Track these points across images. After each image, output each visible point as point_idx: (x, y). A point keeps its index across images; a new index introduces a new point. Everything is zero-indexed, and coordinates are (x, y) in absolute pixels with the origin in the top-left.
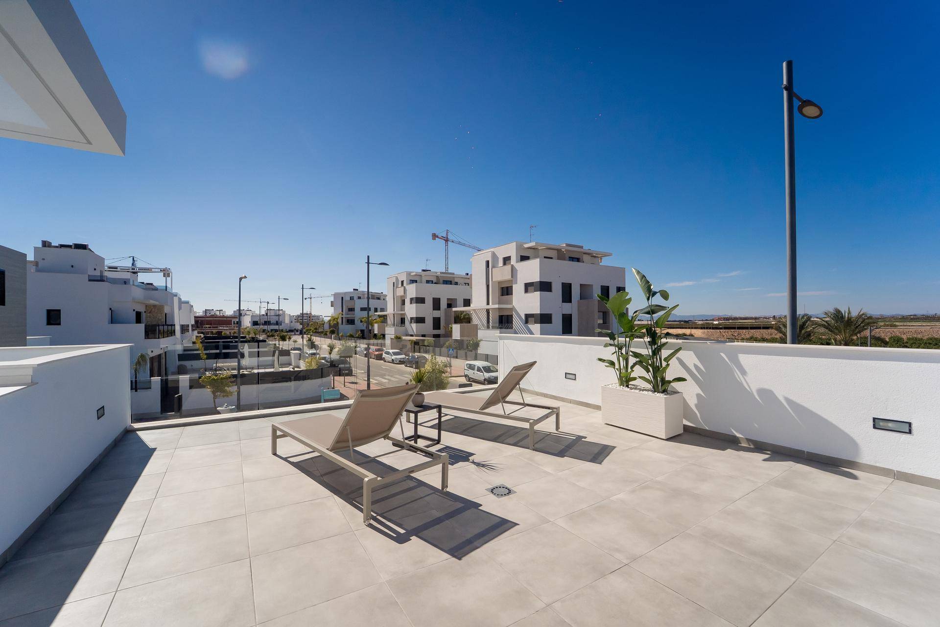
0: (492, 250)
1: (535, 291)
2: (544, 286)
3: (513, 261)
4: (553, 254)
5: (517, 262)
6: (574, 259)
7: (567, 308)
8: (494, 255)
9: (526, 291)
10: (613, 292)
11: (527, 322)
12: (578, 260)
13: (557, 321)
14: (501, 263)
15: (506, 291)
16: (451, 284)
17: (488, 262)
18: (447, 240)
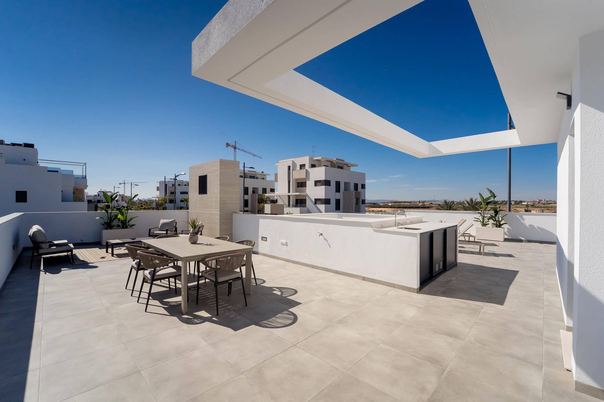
0: (292, 159)
1: (322, 185)
2: (327, 183)
3: (307, 167)
4: (329, 164)
5: (309, 168)
6: (340, 168)
7: (339, 196)
8: (293, 162)
9: (316, 185)
10: (360, 187)
11: (316, 203)
12: (342, 168)
13: (333, 203)
14: (298, 168)
15: (301, 184)
16: (254, 178)
17: (289, 167)
18: (235, 148)
